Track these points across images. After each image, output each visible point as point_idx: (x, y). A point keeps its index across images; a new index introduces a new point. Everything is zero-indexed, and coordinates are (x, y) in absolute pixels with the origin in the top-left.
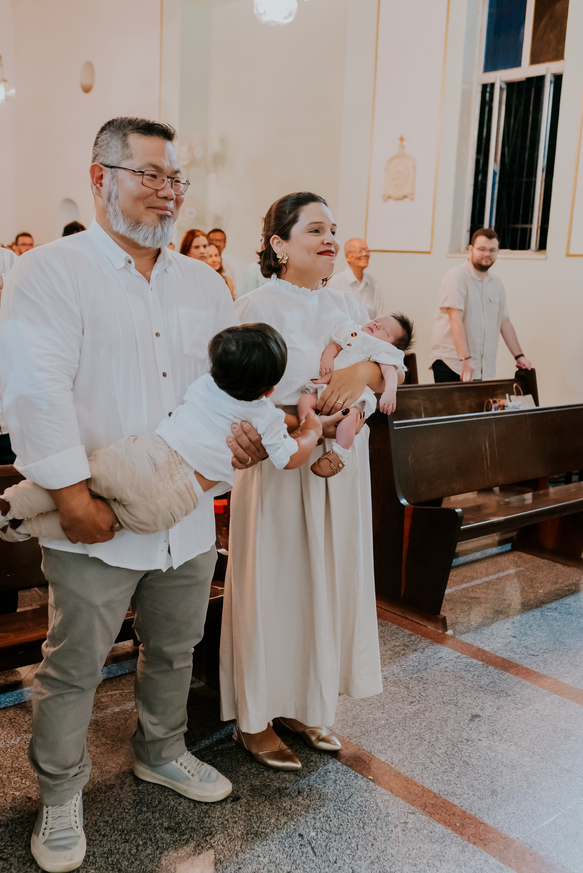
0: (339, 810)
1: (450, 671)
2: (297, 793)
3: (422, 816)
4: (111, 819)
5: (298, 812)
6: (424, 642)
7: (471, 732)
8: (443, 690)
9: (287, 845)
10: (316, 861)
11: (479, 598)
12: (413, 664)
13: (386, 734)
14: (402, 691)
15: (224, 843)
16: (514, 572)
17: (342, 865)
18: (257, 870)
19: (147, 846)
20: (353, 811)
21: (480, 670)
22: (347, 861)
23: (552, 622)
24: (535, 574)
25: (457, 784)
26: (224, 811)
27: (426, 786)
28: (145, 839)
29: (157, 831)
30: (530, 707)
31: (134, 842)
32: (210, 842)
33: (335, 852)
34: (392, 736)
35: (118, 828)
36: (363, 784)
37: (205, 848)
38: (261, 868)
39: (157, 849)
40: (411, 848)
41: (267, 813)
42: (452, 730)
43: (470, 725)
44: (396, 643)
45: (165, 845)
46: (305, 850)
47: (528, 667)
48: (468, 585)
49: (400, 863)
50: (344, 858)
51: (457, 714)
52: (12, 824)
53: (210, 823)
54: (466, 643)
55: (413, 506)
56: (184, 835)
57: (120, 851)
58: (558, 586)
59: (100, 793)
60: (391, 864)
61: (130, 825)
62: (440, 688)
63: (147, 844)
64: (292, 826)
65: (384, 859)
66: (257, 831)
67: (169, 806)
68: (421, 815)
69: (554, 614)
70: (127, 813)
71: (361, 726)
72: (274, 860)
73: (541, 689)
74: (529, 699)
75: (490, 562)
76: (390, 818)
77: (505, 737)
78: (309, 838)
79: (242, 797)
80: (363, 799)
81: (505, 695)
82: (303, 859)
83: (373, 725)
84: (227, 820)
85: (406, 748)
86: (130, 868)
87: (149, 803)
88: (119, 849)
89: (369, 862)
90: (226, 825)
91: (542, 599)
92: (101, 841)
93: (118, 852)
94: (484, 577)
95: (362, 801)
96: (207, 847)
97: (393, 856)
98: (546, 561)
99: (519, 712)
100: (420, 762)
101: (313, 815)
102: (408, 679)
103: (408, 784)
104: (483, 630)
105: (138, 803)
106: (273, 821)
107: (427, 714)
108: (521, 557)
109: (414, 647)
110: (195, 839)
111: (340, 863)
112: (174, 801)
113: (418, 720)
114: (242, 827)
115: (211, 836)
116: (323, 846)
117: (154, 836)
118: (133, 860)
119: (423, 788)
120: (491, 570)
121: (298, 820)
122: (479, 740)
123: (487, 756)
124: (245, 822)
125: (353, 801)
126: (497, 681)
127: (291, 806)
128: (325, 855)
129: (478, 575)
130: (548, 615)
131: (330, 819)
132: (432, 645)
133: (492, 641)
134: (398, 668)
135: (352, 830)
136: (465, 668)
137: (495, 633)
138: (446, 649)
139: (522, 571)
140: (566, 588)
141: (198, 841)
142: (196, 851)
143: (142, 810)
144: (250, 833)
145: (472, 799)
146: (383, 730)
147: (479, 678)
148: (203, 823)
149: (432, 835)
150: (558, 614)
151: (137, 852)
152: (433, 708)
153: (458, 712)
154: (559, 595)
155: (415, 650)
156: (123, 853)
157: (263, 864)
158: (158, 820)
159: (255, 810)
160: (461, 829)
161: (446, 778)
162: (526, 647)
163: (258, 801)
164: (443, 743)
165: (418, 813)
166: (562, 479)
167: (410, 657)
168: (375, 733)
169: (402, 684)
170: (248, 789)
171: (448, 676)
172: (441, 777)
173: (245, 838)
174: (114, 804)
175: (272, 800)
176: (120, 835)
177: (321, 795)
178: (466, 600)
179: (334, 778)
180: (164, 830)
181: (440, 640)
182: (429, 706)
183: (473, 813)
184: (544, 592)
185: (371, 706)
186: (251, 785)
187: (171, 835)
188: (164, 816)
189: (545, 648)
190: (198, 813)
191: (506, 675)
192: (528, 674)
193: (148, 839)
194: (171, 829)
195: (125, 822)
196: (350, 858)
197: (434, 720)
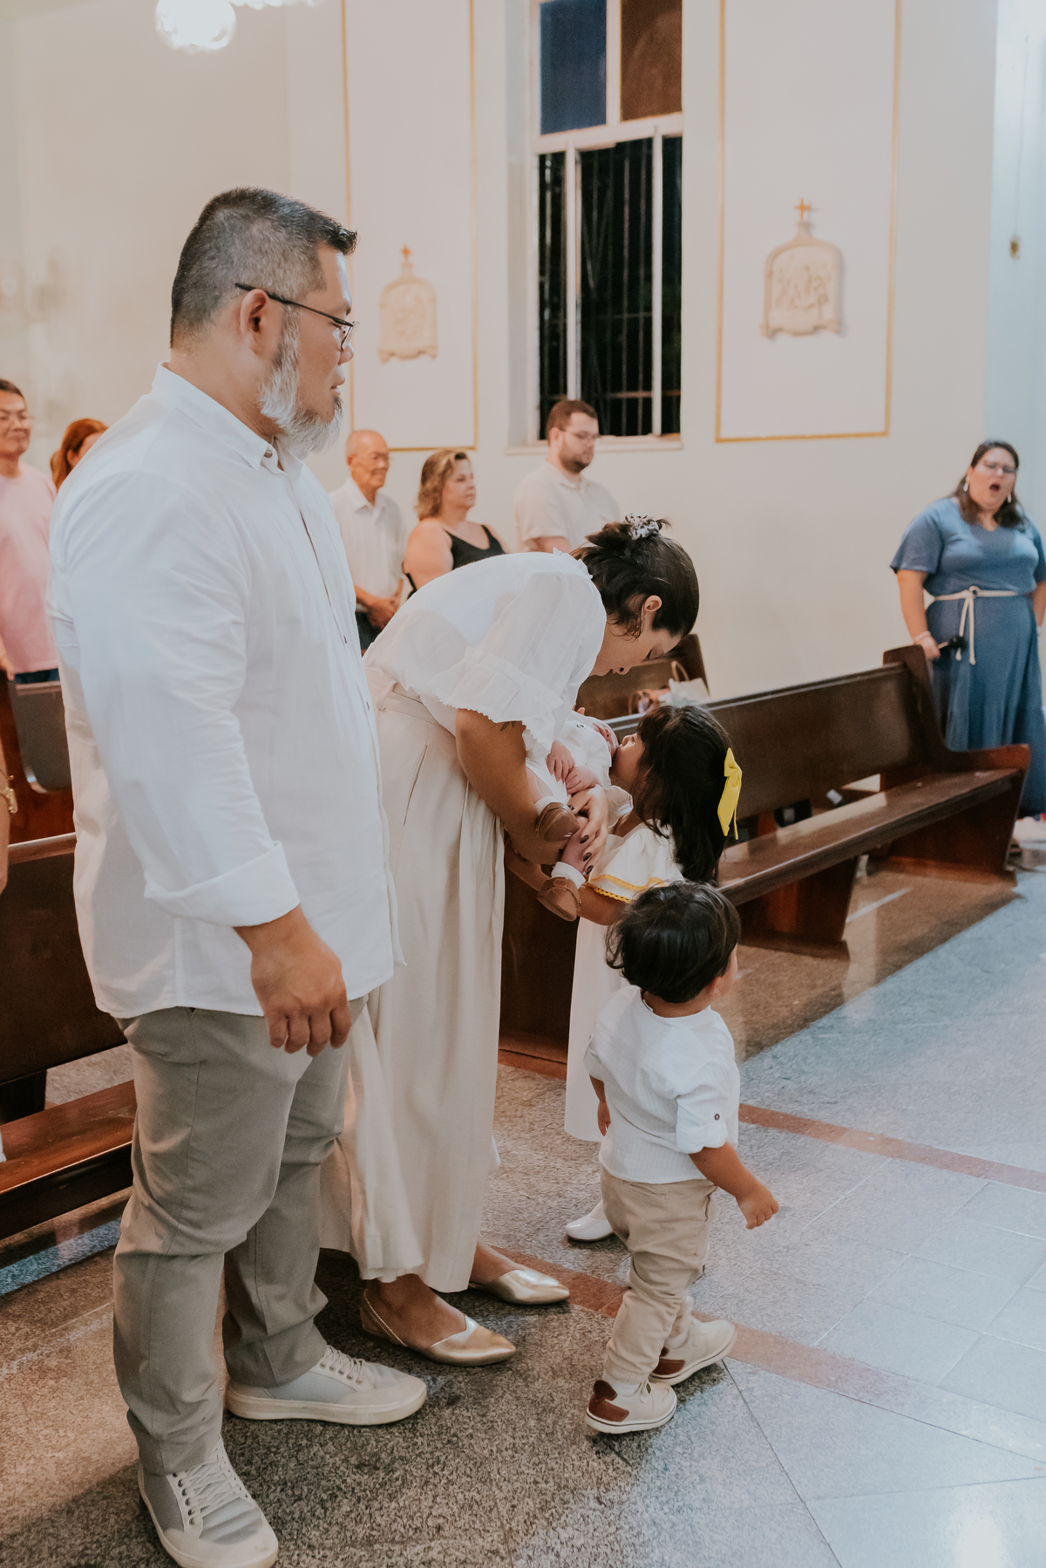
2: (551, 1373)
3: (771, 1375)
4: (253, 1468)
5: (567, 1403)
9: (574, 1457)
10: (635, 1473)
15: (468, 1472)
17: (679, 1472)
18: (543, 1504)
19: (338, 1500)
21: (757, 1137)
22: (683, 1463)
23: (835, 1048)
24: (775, 977)
25: (802, 1318)
26: (443, 1422)
28: (328, 1490)
29: (344, 1473)
30: (861, 1183)
31: (313, 1497)
32: (444, 1475)
33: (658, 1453)
35: (272, 1480)
37: (439, 1485)
38: (549, 1499)
39: (359, 1501)
40: (776, 1429)
41: (517, 1414)
43: (782, 1225)
45: (368, 1492)
46: (608, 1460)
47: (831, 1122)
50: (677, 1460)
53: (429, 1445)
56: (393, 1471)
57: (297, 1515)
58: (819, 991)
60: (756, 1459)
61: (291, 1472)
63: (336, 1496)
64: (568, 1427)
65: (741, 1450)
66: (514, 1444)
68: (768, 1374)
69: (832, 1035)
70: (275, 1454)
72: (564, 1483)
73: (865, 1153)
74: (854, 1171)
77: (842, 1235)
79: (462, 1396)
81: (813, 1170)
84: (455, 1435)
86: (327, 1539)
88: (292, 1513)
89: (718, 1459)
90: (457, 1443)
91: (803, 1014)
93: (293, 1519)
96: (442, 1482)
97: (754, 1446)
98: (782, 954)
99: (848, 1193)
100: (727, 1293)
105: (286, 1434)
106: (532, 1423)
110: (415, 1474)
114: (486, 1441)
115: (440, 1466)
117: (343, 1483)
118: (326, 1526)
121: (573, 1414)
122: (807, 1245)
124: (486, 1433)
126: (792, 1150)
128: (644, 1462)
130: (823, 1039)
137: (754, 1077)
139: (749, 975)
140: (833, 993)
141: (423, 1476)
142: (426, 1493)
144: (503, 1449)
145: (836, 1335)
147: (761, 1150)
148: (416, 1447)
149: (799, 1401)
150: (839, 1035)
151: (325, 1512)
154: (826, 1005)
158: (336, 1455)
159: (494, 1411)
161: (781, 1311)
162: (811, 1091)
165: (762, 1372)
172: (772, 1311)
173: (500, 1459)
174: (245, 1443)
175: (515, 1392)
176: (282, 1490)
177: (591, 1369)
180: (355, 1470)
184: (802, 1003)
187: (371, 1475)
188: (344, 1448)
189: (842, 1089)
190: (400, 1433)
191: (802, 1140)
192: (833, 1132)
193: (333, 1488)
194: (365, 1465)
195: (280, 1469)
196: (685, 1458)
197: (720, 1225)
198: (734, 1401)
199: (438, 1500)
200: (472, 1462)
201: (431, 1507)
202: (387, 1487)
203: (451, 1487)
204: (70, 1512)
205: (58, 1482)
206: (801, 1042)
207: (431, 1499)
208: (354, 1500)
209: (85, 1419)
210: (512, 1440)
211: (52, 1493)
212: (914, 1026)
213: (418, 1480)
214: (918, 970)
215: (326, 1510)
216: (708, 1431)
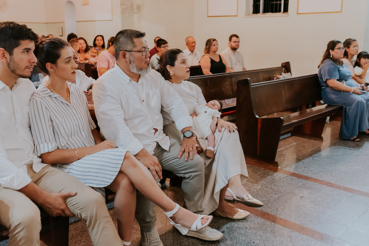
0: (264, 233)
2: (245, 228)
5: (249, 235)
6: (271, 172)
7: (303, 202)
8: (286, 189)
12: (270, 180)
13: (270, 205)
14: (270, 190)
16: (296, 144)
20: (270, 233)
23: (318, 161)
24: (304, 144)
25: (305, 221)
27: (293, 222)
30: (322, 192)
34: (273, 206)
36: (269, 223)
41: (237, 236)
42: (295, 202)
43: (302, 200)
44: (260, 173)
47: (315, 178)
51: (295, 197)
54: (287, 171)
55: (261, 118)
58: (315, 148)
62: (284, 188)
64: (249, 240)
66: (236, 242)
68: (296, 233)
69: (317, 158)
73: (323, 186)
74: (320, 189)
75: (284, 141)
76: (284, 234)
77: (316, 203)
81: (310, 189)
91: (311, 153)
95: (271, 229)
98: (306, 139)
99: (318, 194)
100: (288, 214)
101: (255, 236)
102: (271, 186)
103: (287, 222)
107: (283, 198)
108: (296, 138)
109: (268, 174)
113: (280, 200)
116: (263, 245)
120: (286, 144)
122: (307, 205)
123: (312, 210)
125: (268, 230)
126: (305, 184)
130: (315, 159)
132: (274, 173)
134: (265, 182)
135: (272, 239)
136: (291, 180)
137: (297, 167)
138: (281, 174)
139: (298, 144)
140: (318, 149)
145: (313, 225)
147: (298, 183)
149: (303, 239)
150: (319, 158)
152: (285, 195)
154: (316, 151)
155: (269, 175)
159: (232, 235)
160: (313, 236)
161: (300, 219)
162: (311, 171)
164: (294, 207)
167: (268, 177)
169: (269, 188)
171: (285, 183)
172: (298, 219)
181: (277, 170)
182: (283, 195)
183: (315, 230)
184: (311, 151)
189: (319, 171)
191: (308, 182)
192: (316, 180)
197: (287, 199)
206: (309, 159)
212: (338, 157)
216: (281, 243)
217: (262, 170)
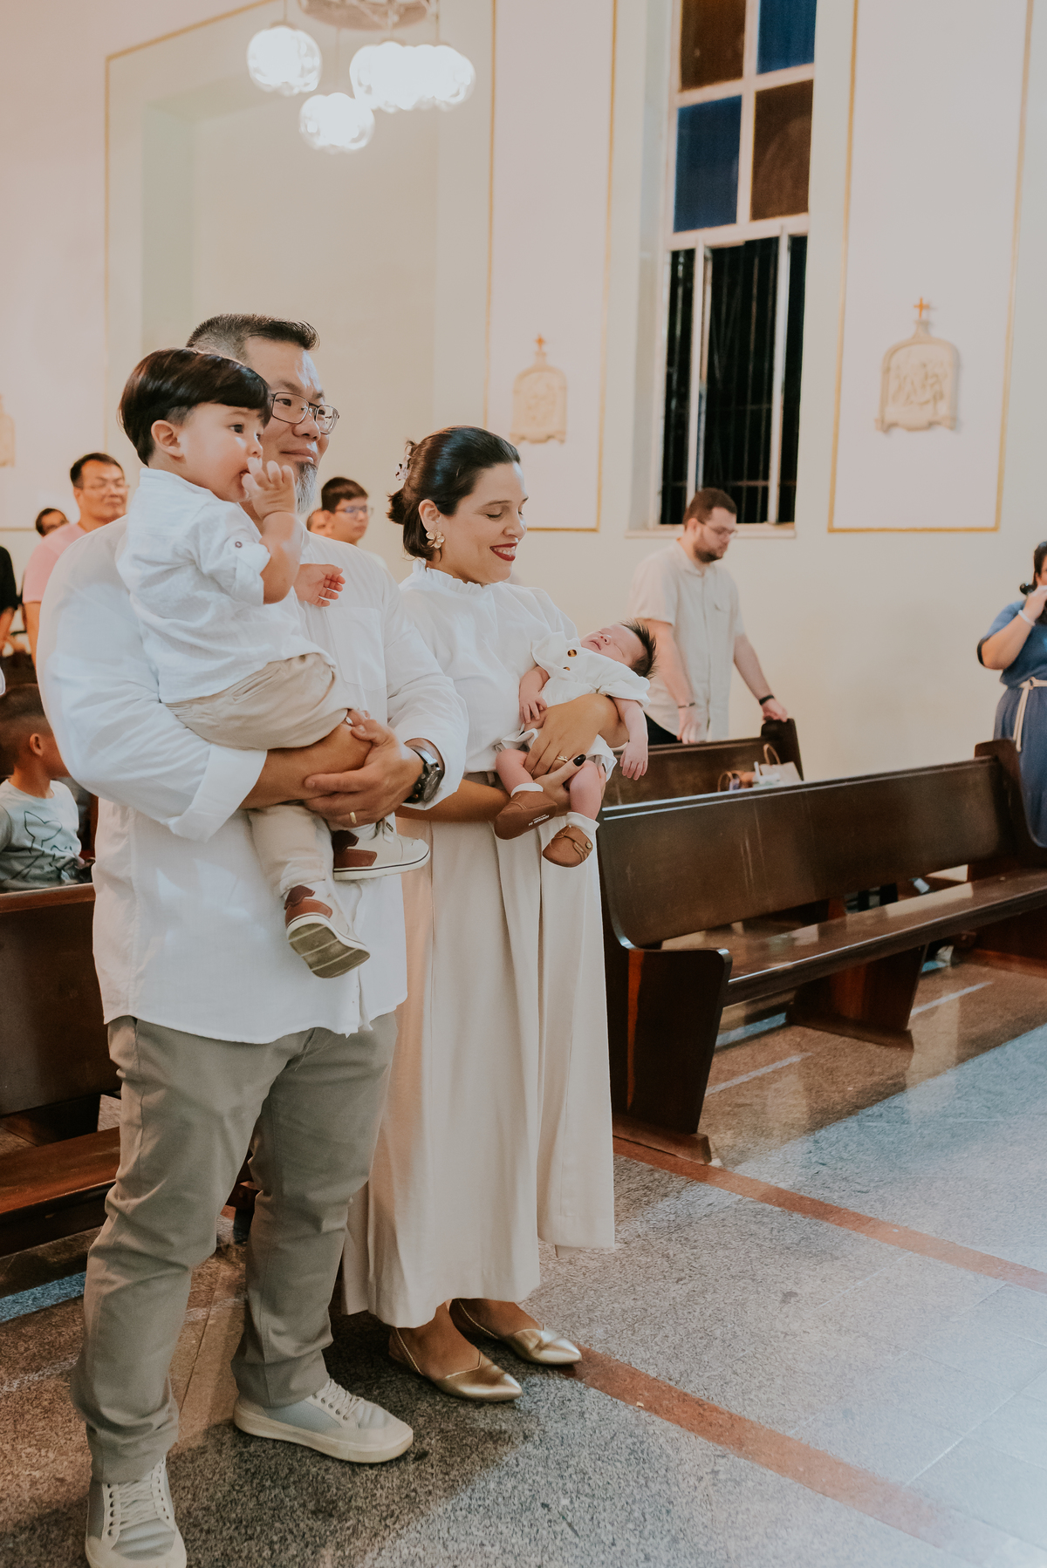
0: (599, 1460)
1: (730, 1225)
2: (522, 1438)
3: (740, 1459)
4: (214, 1503)
5: (530, 1469)
6: (678, 1182)
7: (787, 1320)
8: (727, 1257)
9: (525, 1523)
10: (582, 1544)
11: (751, 1105)
12: (667, 1218)
13: (648, 1332)
14: (659, 1263)
15: (419, 1528)
16: (799, 1059)
17: (626, 1548)
19: (288, 1542)
20: (623, 1460)
21: (780, 1220)
22: (632, 1540)
23: (879, 1137)
24: (833, 1062)
25: (784, 1405)
26: (406, 1477)
27: (733, 1411)
28: (281, 1532)
29: (299, 1517)
30: (875, 1275)
31: (263, 1538)
32: (395, 1529)
33: (609, 1527)
34: (660, 1336)
35: (229, 1517)
36: (629, 1416)
37: (387, 1539)
39: (307, 1546)
40: (732, 1512)
41: (479, 1475)
42: (756, 1320)
43: (785, 1310)
44: (630, 1185)
45: (318, 1539)
46: (558, 1529)
47: (857, 1210)
48: (729, 1084)
49: (720, 1537)
50: (627, 1536)
51: (758, 1293)
52: (42, 1525)
53: (387, 1498)
54: (747, 1177)
55: (642, 951)
56: (346, 1520)
57: (244, 1555)
58: (875, 1079)
59: (184, 1462)
60: (705, 1539)
61: (249, 1511)
62: (720, 1253)
63: (286, 1540)
64: (527, 1492)
65: (692, 1532)
66: (470, 1505)
67: (308, 1474)
68: (737, 1458)
69: (879, 1124)
70: (238, 1492)
71: (603, 1323)
72: (509, 1548)
73: (886, 1245)
74: (870, 1262)
75: (756, 1045)
76: (686, 1466)
77: (845, 1325)
78: (560, 1509)
79: (431, 1451)
80: (636, 1440)
81: (829, 1258)
82: (558, 1542)
83: (624, 1320)
84: (415, 1490)
85: (687, 1353)
87: (274, 1473)
88: (240, 1551)
89: (668, 1539)
90: (415, 1498)
92: (205, 1542)
93: (240, 1557)
94: (752, 1071)
95: (634, 1444)
96: (391, 1536)
97: (706, 1527)
98: (847, 1039)
99: (859, 1283)
100: (715, 1373)
101: (559, 1472)
102: (665, 1243)
103: (704, 1410)
104: (770, 1156)
105: (253, 1474)
106: (492, 1485)
107: (709, 1297)
108: (804, 1035)
109: (662, 1190)
110: (367, 1525)
111: (621, 1545)
112: (315, 1466)
113: (695, 1306)
115: (393, 1519)
116: (587, 1521)
119: (731, 1416)
120: (761, 1058)
121: (534, 1481)
122: (805, 1332)
123: (822, 1356)
124: (445, 1491)
125: (619, 1445)
126: (812, 1236)
127: (517, 1459)
128: (593, 1534)
129: (741, 1068)
130: (869, 1126)
131: (587, 1477)
132: (691, 1185)
133: (789, 1172)
134: (644, 1226)
136: (754, 1219)
137: (791, 1160)
138: (717, 1189)
139: (808, 1058)
140: (890, 1082)
141: (373, 1528)
142: (373, 1545)
143: (264, 1486)
144: (458, 1508)
145: (814, 1426)
146: (643, 1327)
147: (781, 1233)
148: (374, 1498)
149: (762, 1488)
150: (884, 1125)
152: (717, 1286)
153: (760, 1289)
154: (880, 1093)
155: (666, 1195)
156: (249, 1558)
157: (492, 1557)
158: (295, 1499)
159: (458, 1470)
160: (807, 1475)
161: (764, 1397)
162: (845, 1179)
163: (459, 1456)
164: (747, 1341)
165: (731, 1456)
166: (855, 903)
167: (660, 1206)
168: (629, 1332)
169: (656, 1251)
170: (438, 1438)
171: (729, 1233)
172: (755, 1396)
173: (453, 1518)
174: (212, 1479)
175: (482, 1453)
176: (236, 1528)
177: (562, 1438)
178: (730, 1109)
179: (579, 1410)
180: (310, 1516)
181: (702, 1175)
182: (709, 1284)
183: (821, 1449)
184: (856, 1090)
185: (613, 1289)
186: (442, 1431)
187: (324, 1522)
188: (304, 1492)
189: (876, 1179)
190: (362, 1483)
191: (825, 1226)
192: (858, 1221)
193: (285, 1531)
194: (321, 1511)
195: (239, 1507)
196: (635, 1535)
197: (722, 1305)
198: (697, 1483)
199: (383, 1552)
200: (425, 1518)
201: (375, 1559)
202: (337, 1535)
203: (398, 1541)
204: (33, 1529)
205: (28, 1500)
206: (846, 1128)
207: (376, 1551)
208: (302, 1544)
209: (68, 1442)
210: (468, 1501)
211: (21, 1509)
212: (966, 1120)
213: (368, 1531)
214: (981, 1065)
215: (273, 1551)
216: (664, 1511)
217: (639, 1173)
